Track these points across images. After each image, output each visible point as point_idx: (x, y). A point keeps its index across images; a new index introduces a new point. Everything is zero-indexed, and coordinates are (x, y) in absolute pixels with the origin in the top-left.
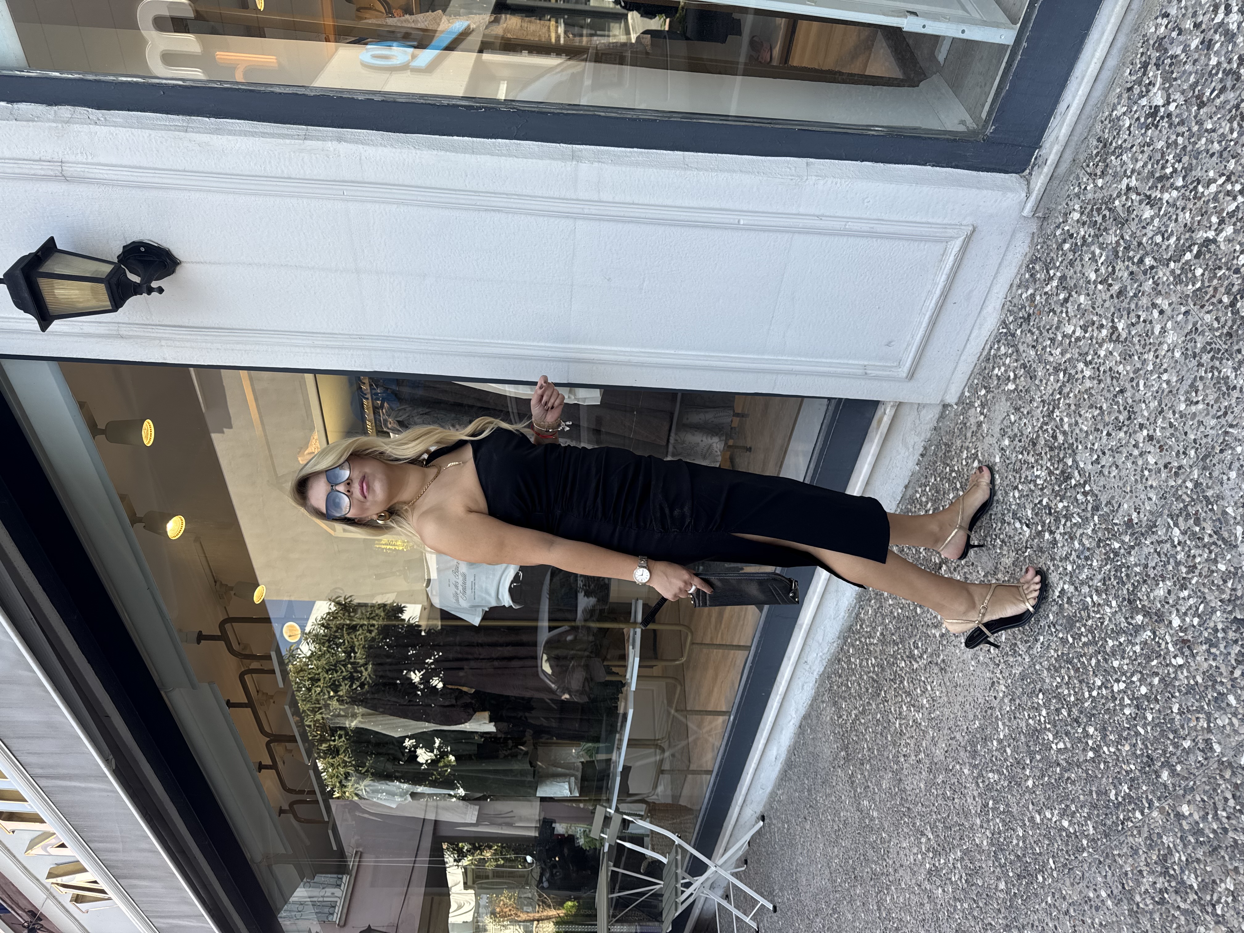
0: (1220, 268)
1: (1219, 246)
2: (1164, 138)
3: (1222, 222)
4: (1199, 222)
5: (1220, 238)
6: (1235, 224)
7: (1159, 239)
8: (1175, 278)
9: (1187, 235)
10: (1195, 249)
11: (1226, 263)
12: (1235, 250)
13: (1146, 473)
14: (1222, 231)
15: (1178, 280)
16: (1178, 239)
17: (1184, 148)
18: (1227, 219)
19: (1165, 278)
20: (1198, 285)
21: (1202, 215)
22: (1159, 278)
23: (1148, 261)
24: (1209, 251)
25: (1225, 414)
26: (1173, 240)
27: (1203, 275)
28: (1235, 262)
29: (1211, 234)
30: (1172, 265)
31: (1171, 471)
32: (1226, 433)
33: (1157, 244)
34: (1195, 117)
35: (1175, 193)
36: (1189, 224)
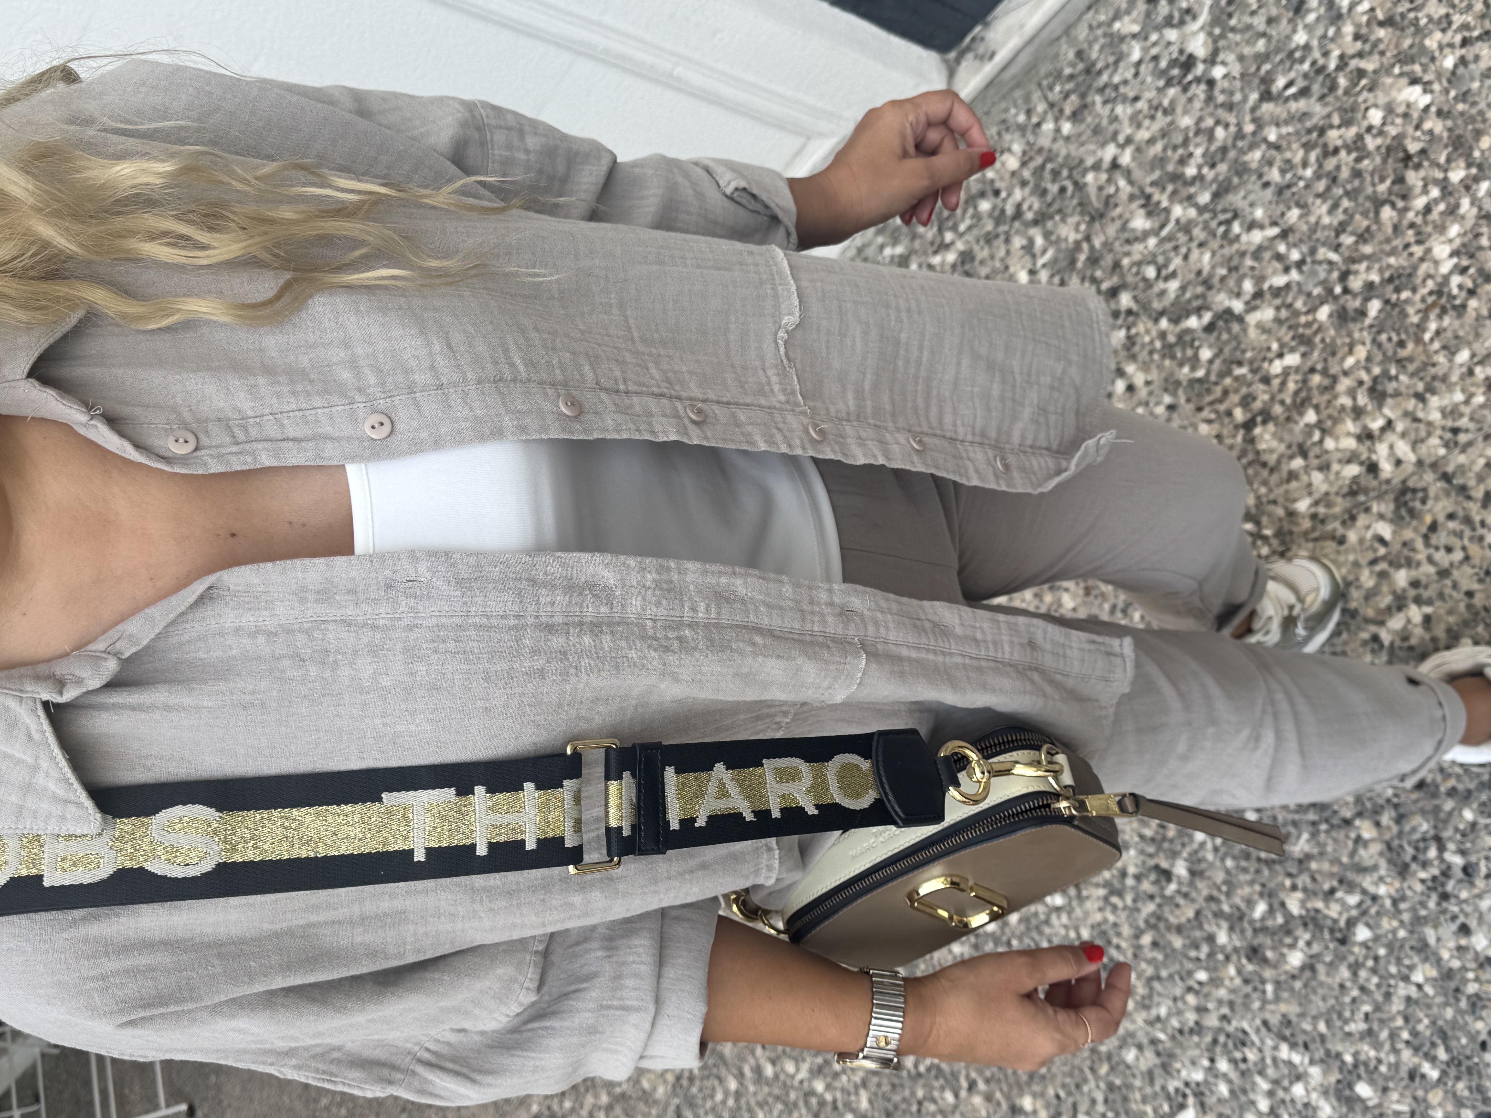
0: (1240, 364)
1: (1245, 330)
2: (1194, 116)
3: (1258, 295)
4: (1223, 279)
5: (1253, 319)
6: (1278, 309)
7: (1150, 272)
8: (1164, 347)
9: (1200, 290)
10: (1207, 317)
11: (1251, 362)
12: (1269, 349)
14: (1255, 308)
15: (1168, 351)
16: (1183, 288)
17: (1225, 149)
18: (1268, 296)
19: (1147, 339)
20: (1200, 373)
21: (1230, 270)
22: (1137, 334)
23: (1125, 300)
24: (1229, 331)
26: (1173, 286)
27: (1211, 362)
28: (1266, 365)
29: (1238, 306)
30: (1164, 323)
33: (1145, 280)
34: (1253, 110)
35: (1192, 213)
36: (1205, 272)
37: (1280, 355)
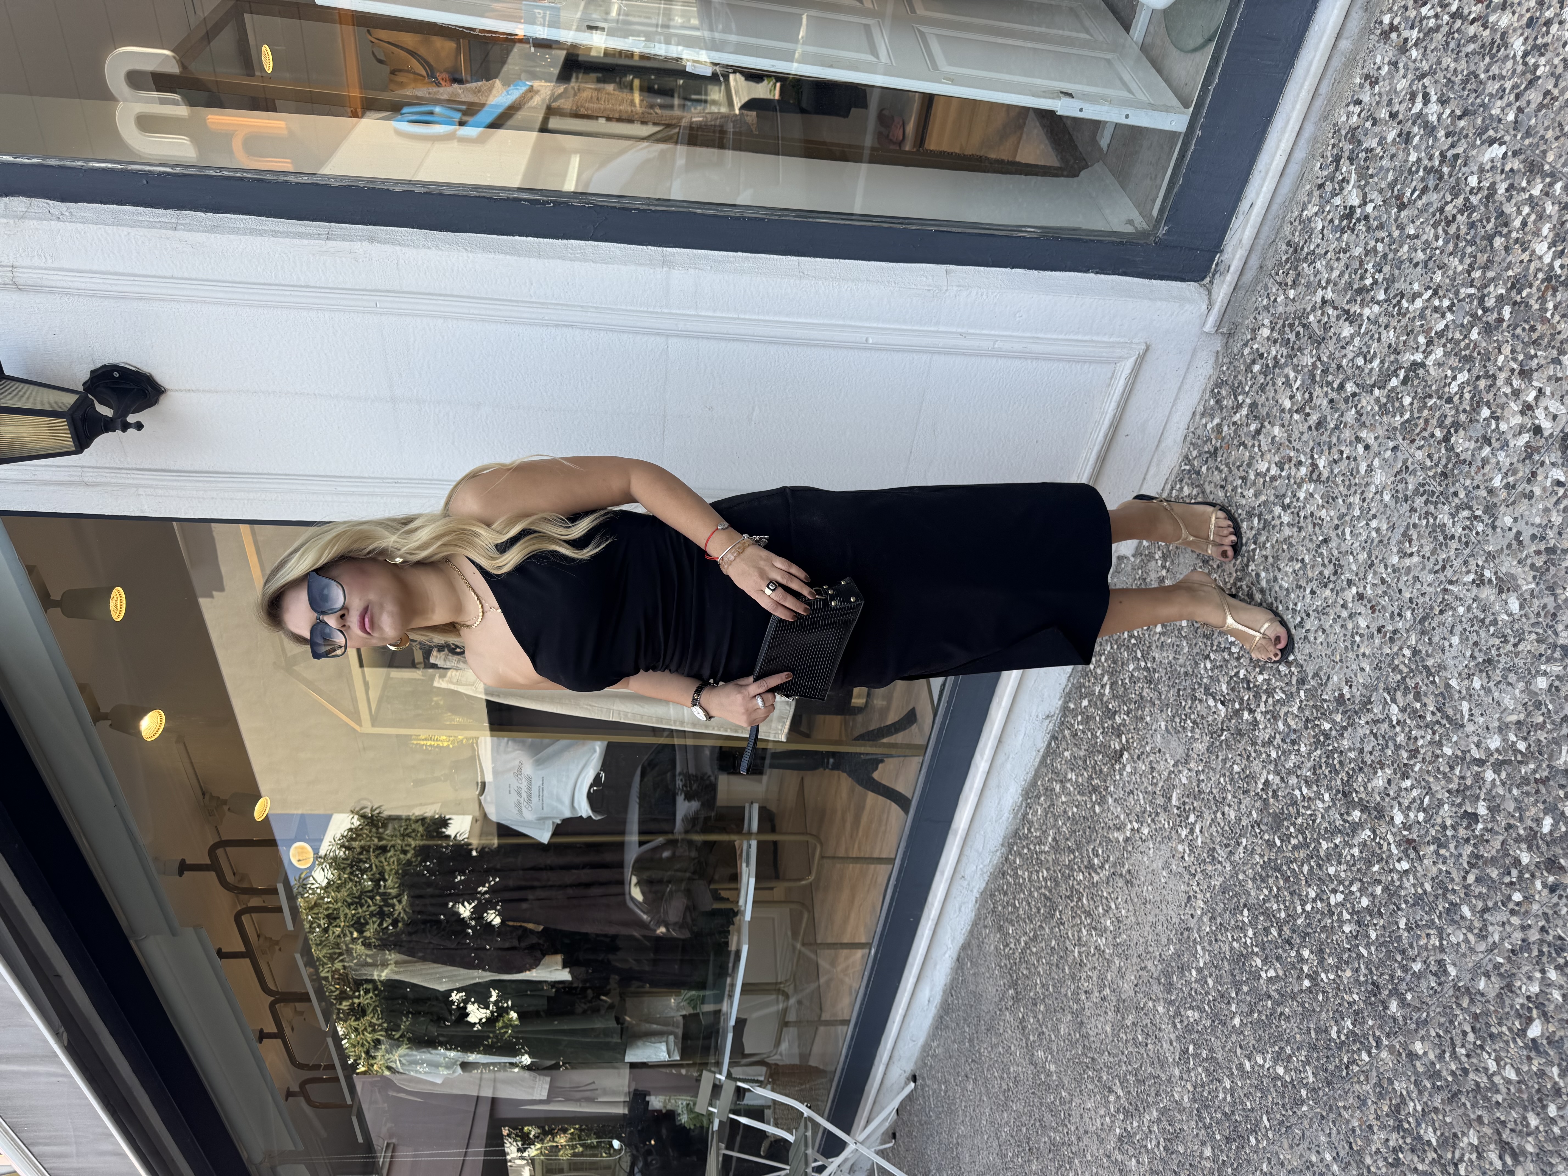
0: (1430, 396)
1: (1428, 371)
2: (1362, 244)
3: (1430, 343)
4: (1405, 342)
5: (1429, 362)
6: (1444, 346)
7: (1360, 361)
8: (1380, 407)
9: (1392, 358)
10: (1402, 374)
11: (1437, 391)
12: (1446, 377)
13: (1357, 638)
14: (1430, 353)
15: (1384, 410)
16: (1382, 362)
17: (1385, 256)
18: (1436, 340)
19: (1369, 408)
20: (1407, 416)
21: (1408, 335)
22: (1362, 407)
23: (1350, 387)
24: (1418, 377)
25: (1444, 568)
26: (1376, 363)
27: (1411, 404)
28: (1447, 389)
29: (1419, 357)
30: (1376, 392)
31: (1385, 636)
32: (1446, 590)
33: (1358, 367)
34: (1396, 220)
35: (1376, 309)
36: (1393, 345)
37: (1454, 378)
